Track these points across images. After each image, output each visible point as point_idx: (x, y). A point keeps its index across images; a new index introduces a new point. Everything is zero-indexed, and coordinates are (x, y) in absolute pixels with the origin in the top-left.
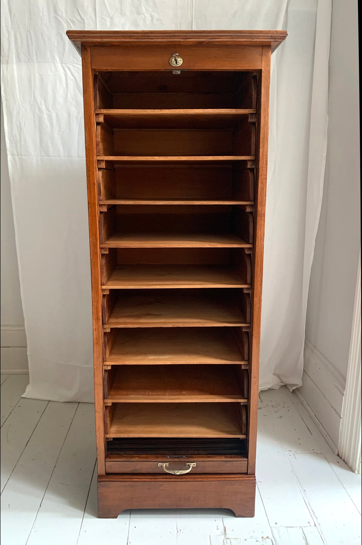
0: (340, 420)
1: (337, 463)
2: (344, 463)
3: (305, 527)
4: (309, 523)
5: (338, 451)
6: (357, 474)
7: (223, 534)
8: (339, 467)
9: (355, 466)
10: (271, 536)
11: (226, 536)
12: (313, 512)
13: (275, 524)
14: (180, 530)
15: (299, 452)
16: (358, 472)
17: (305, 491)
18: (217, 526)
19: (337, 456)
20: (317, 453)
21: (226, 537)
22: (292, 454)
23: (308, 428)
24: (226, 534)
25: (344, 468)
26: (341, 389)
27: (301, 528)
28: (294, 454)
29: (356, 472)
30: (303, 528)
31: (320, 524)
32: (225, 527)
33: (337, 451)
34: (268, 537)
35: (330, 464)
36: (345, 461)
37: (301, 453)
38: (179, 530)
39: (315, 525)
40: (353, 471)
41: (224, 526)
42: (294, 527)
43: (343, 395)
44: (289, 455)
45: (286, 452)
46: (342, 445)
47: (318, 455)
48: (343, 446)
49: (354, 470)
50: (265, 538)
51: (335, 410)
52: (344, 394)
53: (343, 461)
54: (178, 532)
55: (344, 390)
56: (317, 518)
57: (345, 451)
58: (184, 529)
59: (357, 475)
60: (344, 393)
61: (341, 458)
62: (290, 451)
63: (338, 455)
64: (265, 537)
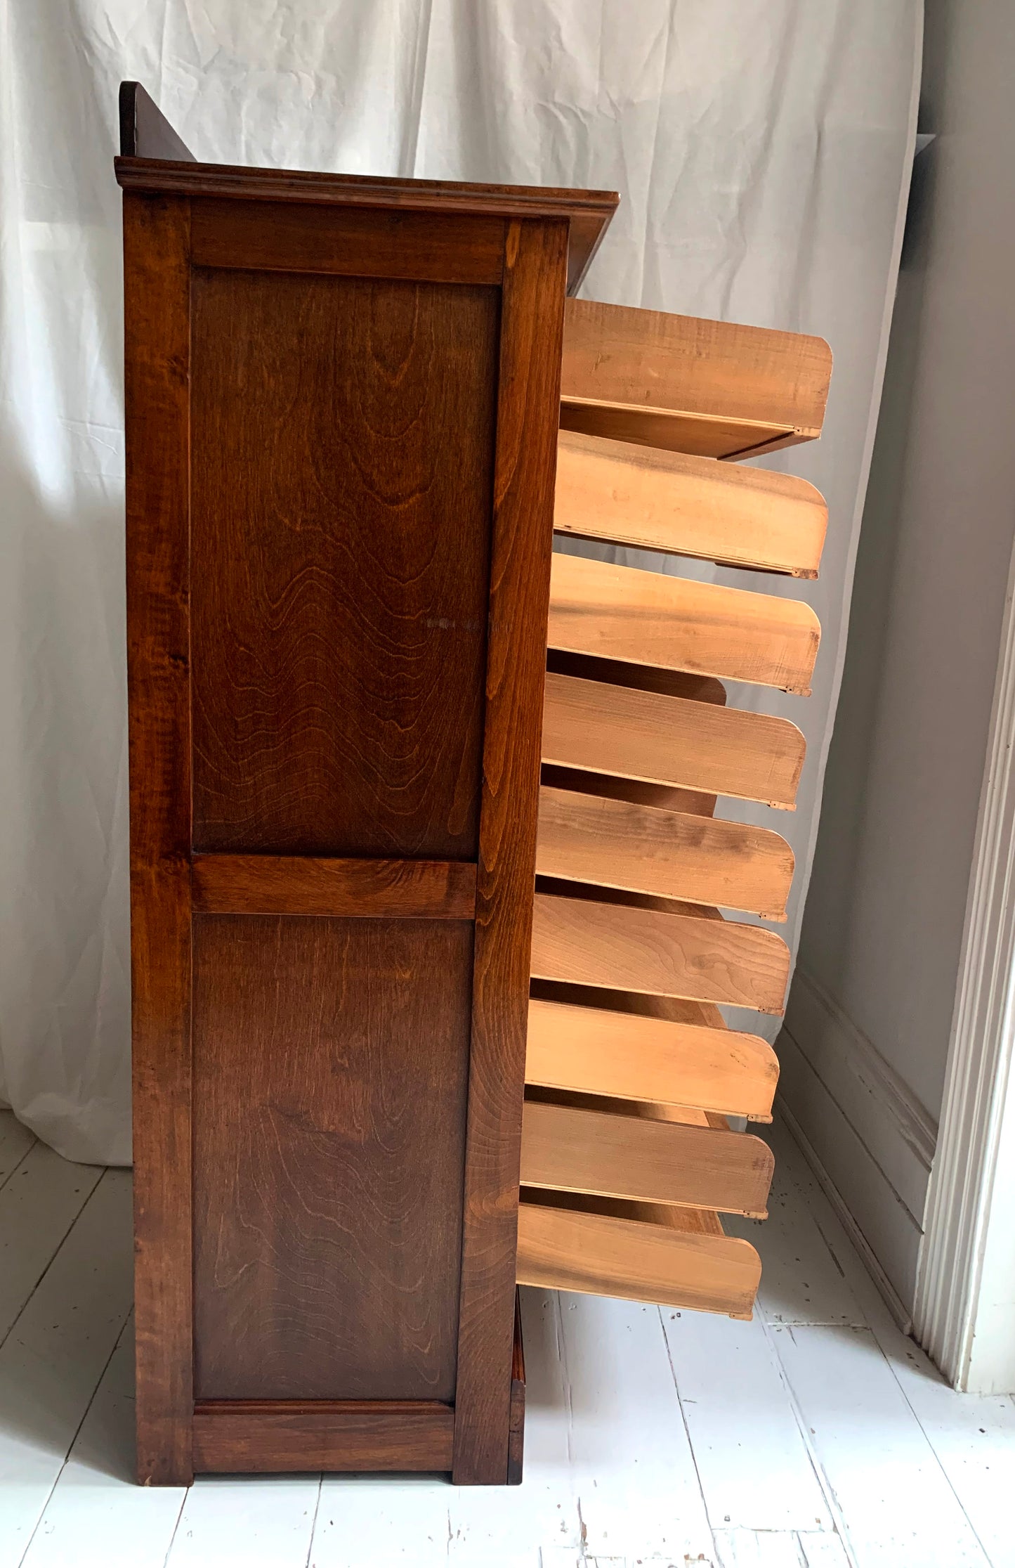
0: (920, 1237)
1: (907, 1356)
2: (926, 1358)
3: (806, 1532)
4: (819, 1521)
5: (912, 1324)
6: (959, 1392)
7: (577, 1545)
8: (914, 1369)
9: (956, 1371)
10: (710, 1555)
11: (586, 1549)
12: (832, 1490)
13: (726, 1520)
14: (459, 1532)
15: (805, 1323)
16: (962, 1387)
17: (813, 1432)
18: (561, 1522)
19: (909, 1338)
20: (854, 1328)
21: (586, 1553)
22: (785, 1326)
23: (833, 1255)
24: (586, 1544)
25: (926, 1373)
26: (925, 1154)
27: (795, 1534)
28: (789, 1328)
29: (959, 1387)
30: (802, 1535)
31: (848, 1527)
32: (585, 1526)
33: (909, 1324)
34: (701, 1557)
35: (887, 1360)
36: (930, 1354)
37: (808, 1325)
38: (454, 1533)
39: (835, 1529)
40: (951, 1385)
41: (583, 1523)
42: (777, 1531)
43: (929, 1170)
44: (775, 1329)
45: (766, 1321)
46: (923, 1307)
47: (856, 1332)
48: (926, 1310)
49: (953, 1382)
50: (695, 1560)
51: (908, 1210)
52: (932, 1167)
53: (924, 1353)
54: (451, 1537)
55: (932, 1155)
56: (841, 1508)
57: (931, 1325)
58: (468, 1529)
59: (962, 1394)
60: (933, 1163)
61: (919, 1344)
62: (781, 1320)
63: (912, 1336)
64: (694, 1555)
